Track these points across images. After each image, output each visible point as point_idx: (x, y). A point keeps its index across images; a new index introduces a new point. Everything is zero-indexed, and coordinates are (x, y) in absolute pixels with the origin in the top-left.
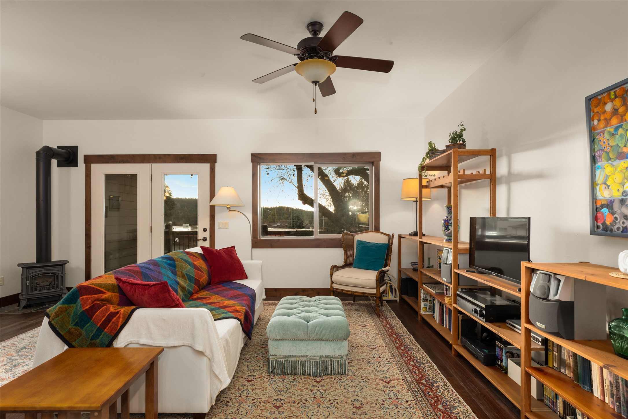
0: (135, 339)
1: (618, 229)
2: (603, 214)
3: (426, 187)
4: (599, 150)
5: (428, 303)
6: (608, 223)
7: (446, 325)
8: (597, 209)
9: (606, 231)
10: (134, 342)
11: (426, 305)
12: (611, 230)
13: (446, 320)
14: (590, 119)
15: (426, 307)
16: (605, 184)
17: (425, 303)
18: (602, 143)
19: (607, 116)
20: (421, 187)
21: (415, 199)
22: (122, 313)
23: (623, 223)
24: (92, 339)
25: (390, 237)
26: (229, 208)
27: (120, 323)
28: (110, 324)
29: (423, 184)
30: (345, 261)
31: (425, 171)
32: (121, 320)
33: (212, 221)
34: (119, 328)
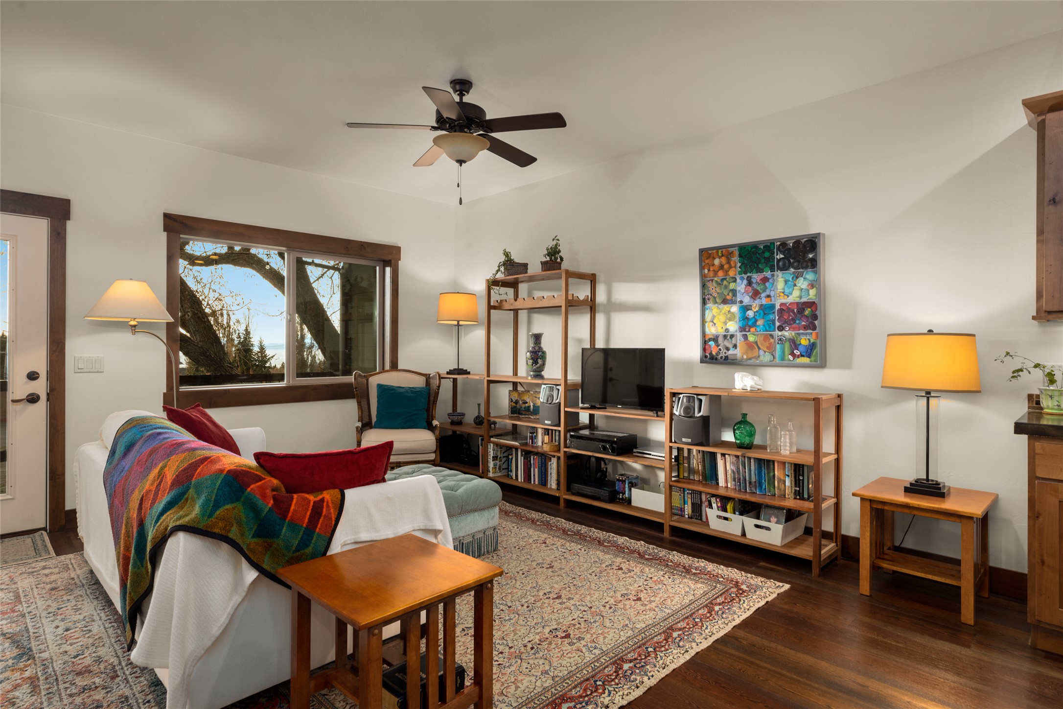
0: (349, 538)
1: (721, 357)
2: (710, 346)
3: (495, 308)
4: (708, 295)
5: (497, 462)
6: (714, 353)
7: (534, 481)
8: (705, 341)
9: (712, 359)
10: (349, 542)
11: (495, 464)
12: (716, 359)
13: (534, 475)
14: (702, 268)
15: (496, 468)
16: (712, 322)
18: (711, 289)
19: (716, 268)
20: (490, 307)
21: (456, 323)
22: (329, 500)
23: (725, 353)
24: (298, 550)
25: (428, 377)
26: (135, 326)
27: (333, 515)
28: (322, 518)
29: (492, 304)
30: (361, 419)
31: (498, 288)
32: (332, 511)
33: (57, 353)
34: (333, 523)
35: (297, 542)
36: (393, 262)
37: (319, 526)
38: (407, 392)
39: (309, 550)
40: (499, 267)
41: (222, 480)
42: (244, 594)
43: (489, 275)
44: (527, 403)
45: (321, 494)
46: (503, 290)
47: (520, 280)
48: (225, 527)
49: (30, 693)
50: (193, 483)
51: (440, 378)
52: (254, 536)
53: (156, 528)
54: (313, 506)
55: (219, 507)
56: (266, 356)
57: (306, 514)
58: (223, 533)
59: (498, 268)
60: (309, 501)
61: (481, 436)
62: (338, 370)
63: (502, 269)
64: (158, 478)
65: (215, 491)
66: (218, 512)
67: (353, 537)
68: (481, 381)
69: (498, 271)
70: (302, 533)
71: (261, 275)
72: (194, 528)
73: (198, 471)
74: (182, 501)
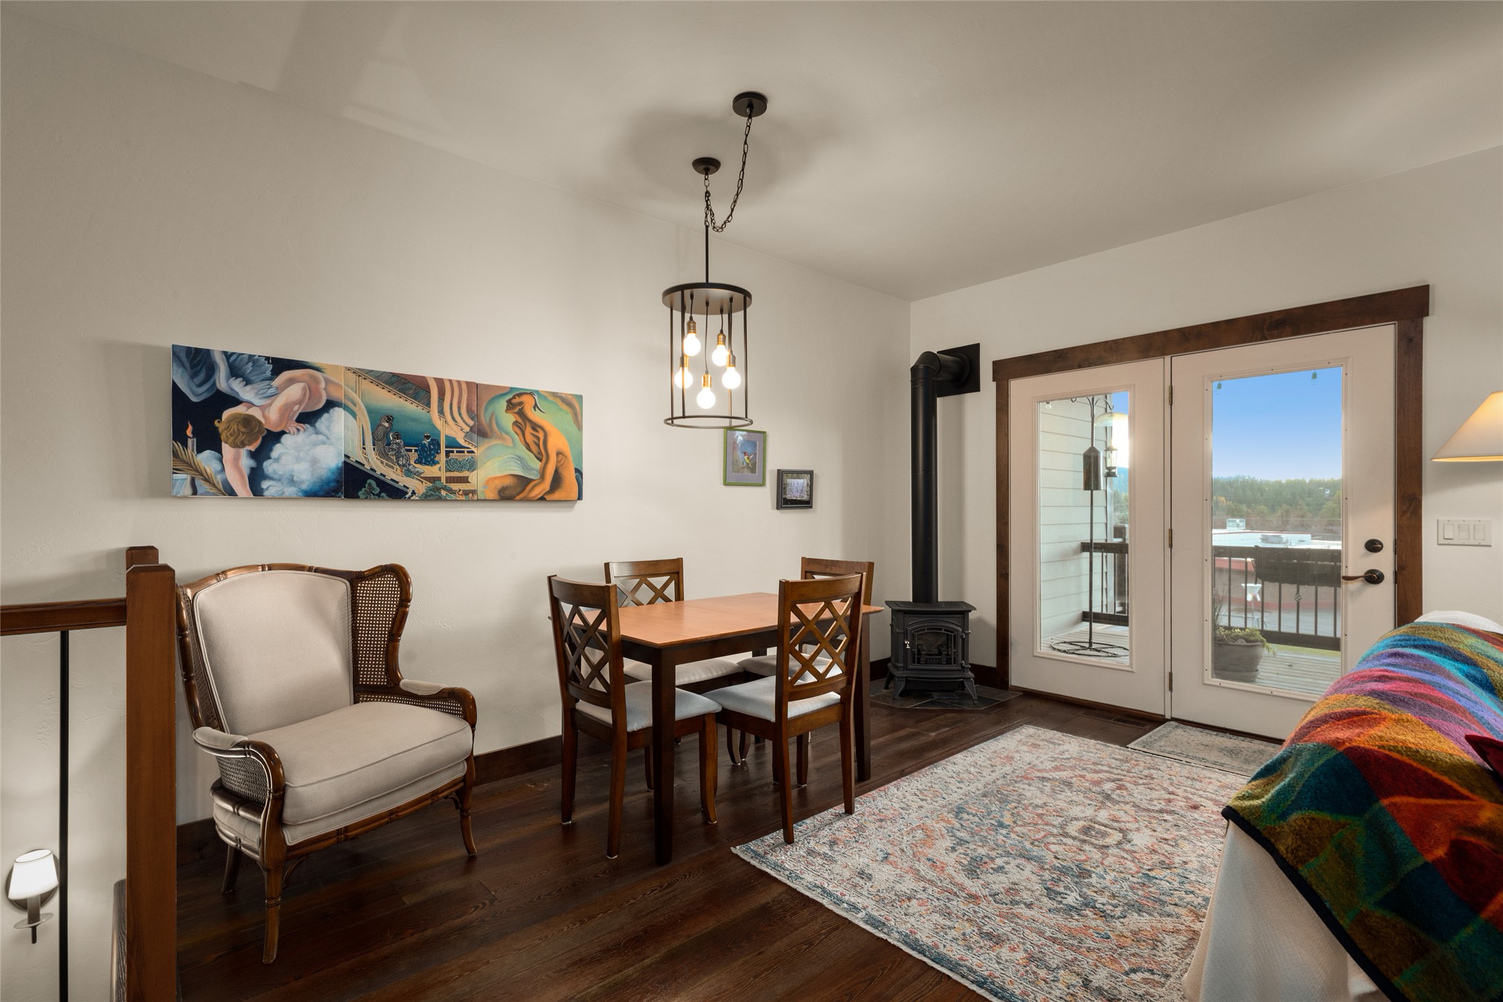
33: (1408, 515)
48: (1297, 849)
49: (1178, 949)
50: (1297, 748)
52: (1381, 905)
55: (1302, 808)
58: (1290, 859)
65: (1307, 776)
66: (1295, 816)
72: (1248, 823)
73: (1316, 731)
74: (1279, 772)
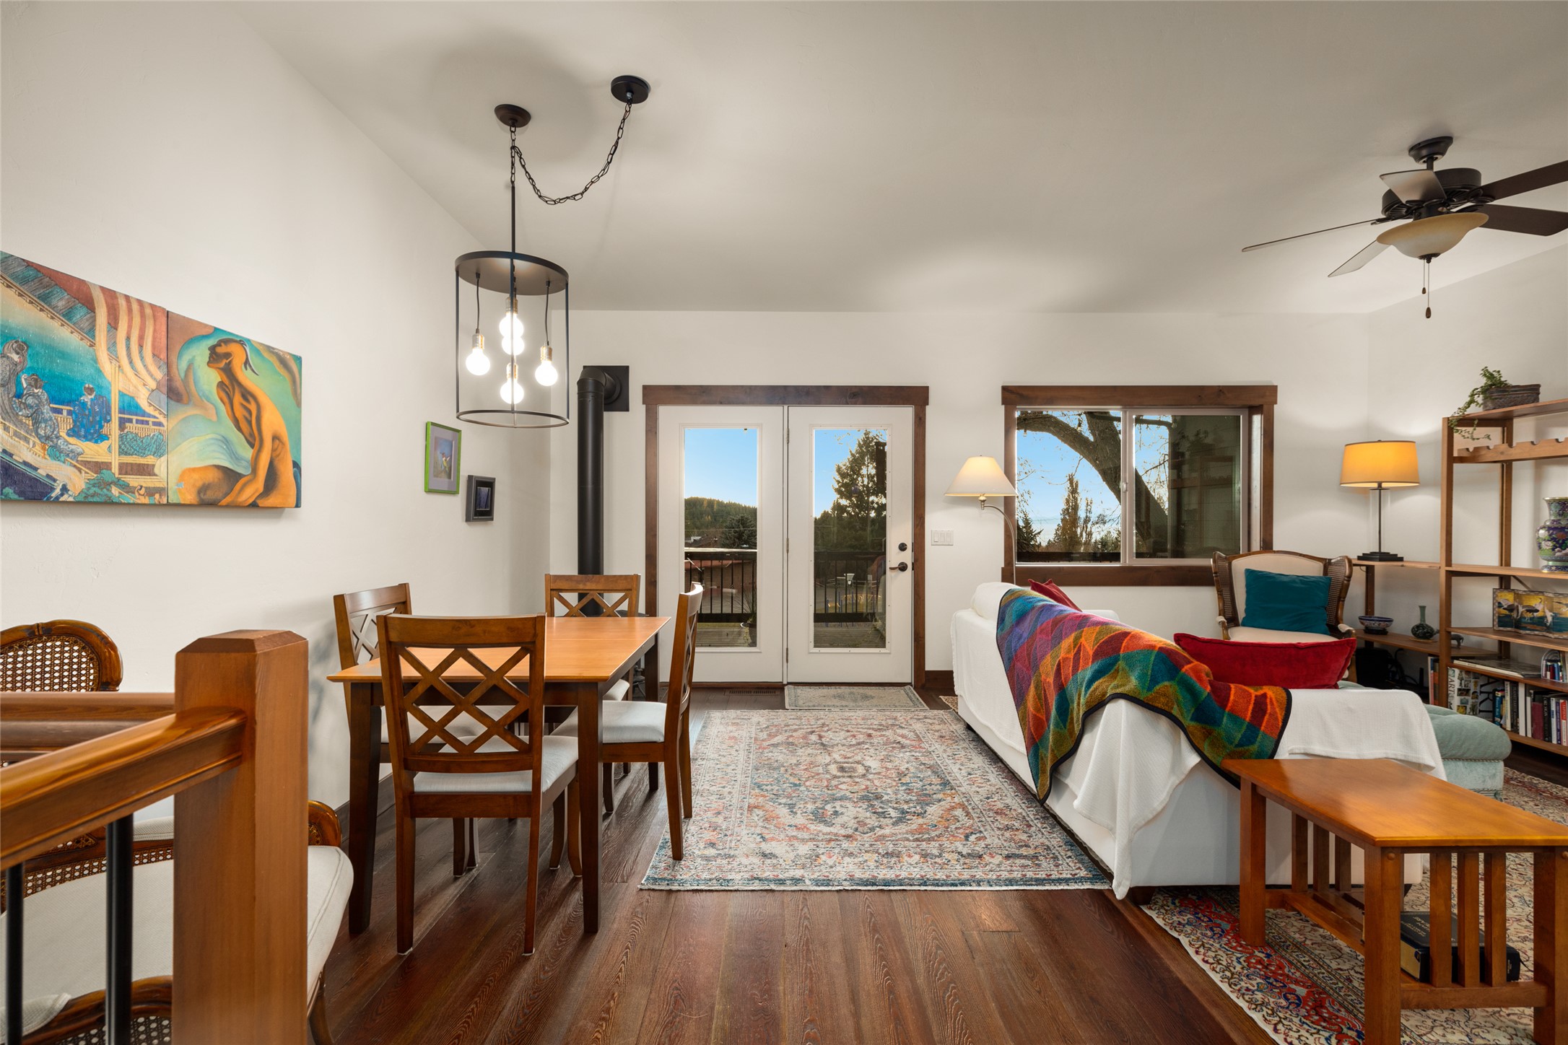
0: (1298, 746)
3: (1461, 460)
5: (1469, 699)
10: (1297, 751)
11: (1464, 701)
15: (1466, 707)
17: (1463, 697)
20: (1452, 460)
21: (1375, 485)
22: (1271, 697)
24: (1240, 745)
25: (1327, 563)
26: (984, 501)
27: (1279, 716)
28: (1267, 717)
29: (1455, 454)
30: (1222, 613)
31: (1470, 429)
32: (1277, 710)
33: (919, 527)
34: (1280, 724)
35: (1240, 736)
36: (1265, 407)
37: (1264, 724)
38: (1294, 581)
39: (1254, 748)
40: (1472, 395)
41: (1156, 656)
42: (1183, 777)
43: (1452, 410)
44: (1537, 611)
45: (1262, 689)
46: (1481, 431)
47: (1516, 414)
48: (1166, 703)
50: (1121, 655)
51: (1351, 565)
52: (1192, 719)
53: (1089, 692)
54: (1255, 700)
55: (1157, 683)
56: (1031, 532)
57: (1248, 707)
58: (1166, 708)
59: (1469, 399)
60: (1250, 694)
61: (1430, 655)
62: (1165, 550)
63: (1480, 399)
64: (1074, 647)
65: (1151, 666)
66: (1157, 687)
67: (1302, 746)
68: (1431, 572)
69: (1472, 402)
70: (1244, 727)
71: (1059, 438)
72: (1135, 698)
73: (1124, 644)
74: (1112, 671)
